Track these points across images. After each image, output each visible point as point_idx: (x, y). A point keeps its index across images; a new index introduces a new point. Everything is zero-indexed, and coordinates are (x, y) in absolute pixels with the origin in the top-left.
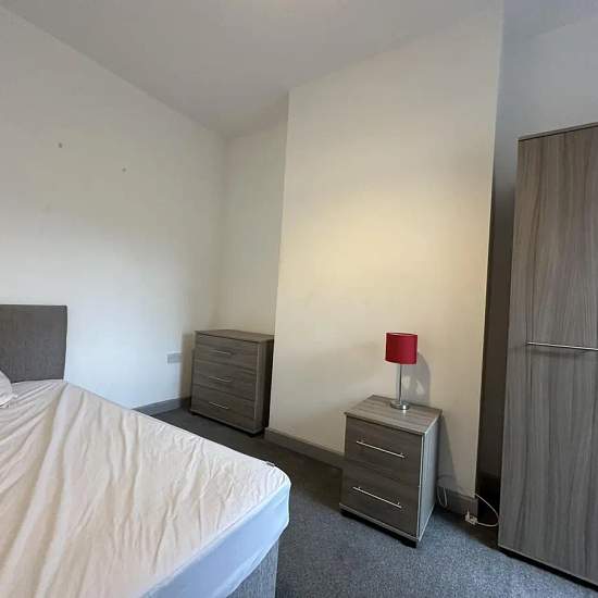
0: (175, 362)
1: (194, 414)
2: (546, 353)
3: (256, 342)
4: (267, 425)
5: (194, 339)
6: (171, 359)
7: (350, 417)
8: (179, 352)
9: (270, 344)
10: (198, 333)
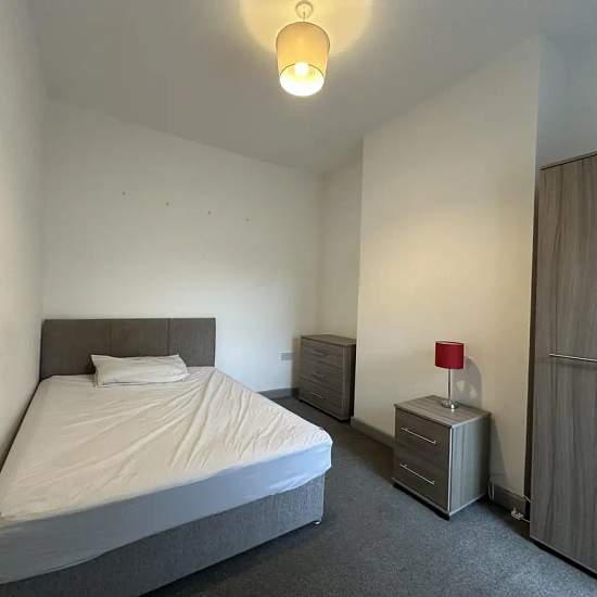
0: (287, 359)
1: (301, 401)
2: (569, 365)
3: (343, 346)
4: (353, 414)
5: (299, 341)
6: (284, 357)
7: (399, 409)
8: (290, 351)
9: (354, 347)
10: (303, 338)
